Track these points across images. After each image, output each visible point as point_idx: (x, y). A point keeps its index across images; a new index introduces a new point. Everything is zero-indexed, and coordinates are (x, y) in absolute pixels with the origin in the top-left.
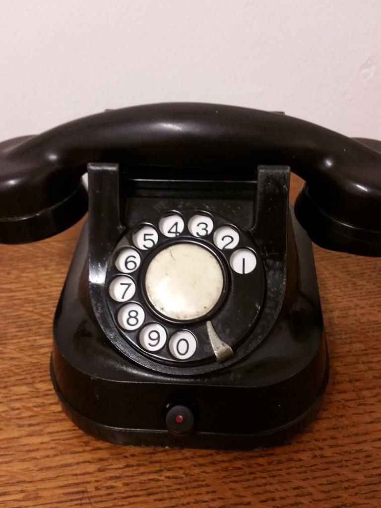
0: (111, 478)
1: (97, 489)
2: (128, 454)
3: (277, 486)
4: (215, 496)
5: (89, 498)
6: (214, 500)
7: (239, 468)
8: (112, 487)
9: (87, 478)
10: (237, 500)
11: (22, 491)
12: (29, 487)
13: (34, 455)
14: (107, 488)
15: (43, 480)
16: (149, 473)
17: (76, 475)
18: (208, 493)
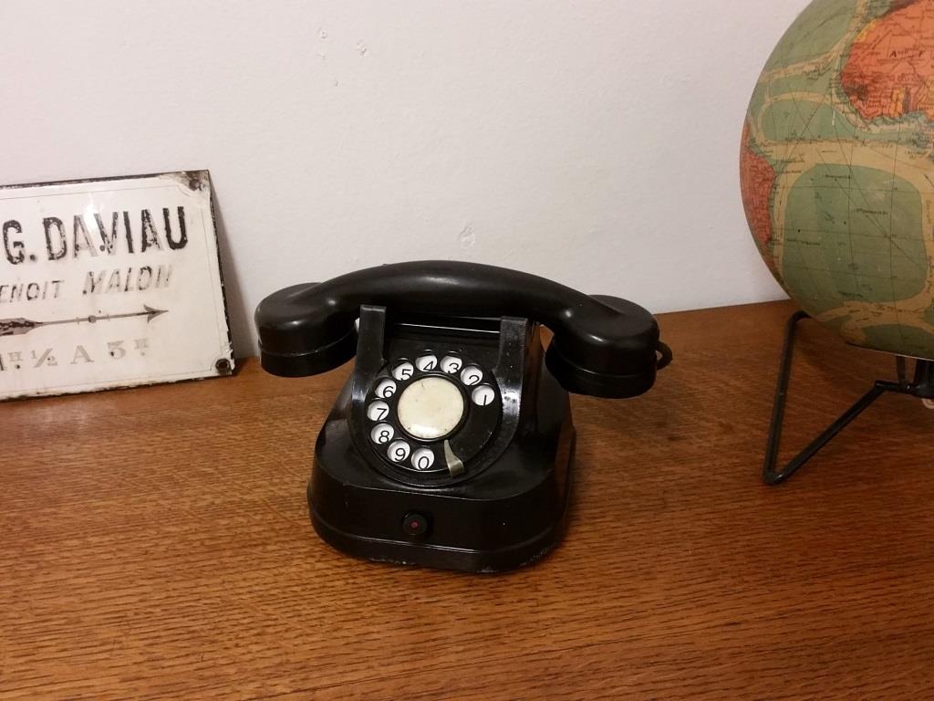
0: (150, 606)
1: (136, 614)
2: (170, 589)
3: (305, 606)
4: (246, 615)
5: (127, 621)
6: (244, 618)
7: (273, 595)
8: (150, 613)
9: (128, 607)
10: (266, 617)
11: (65, 618)
12: (73, 615)
13: (79, 591)
14: (146, 613)
15: (85, 609)
16: (187, 601)
17: (117, 605)
18: (239, 613)
